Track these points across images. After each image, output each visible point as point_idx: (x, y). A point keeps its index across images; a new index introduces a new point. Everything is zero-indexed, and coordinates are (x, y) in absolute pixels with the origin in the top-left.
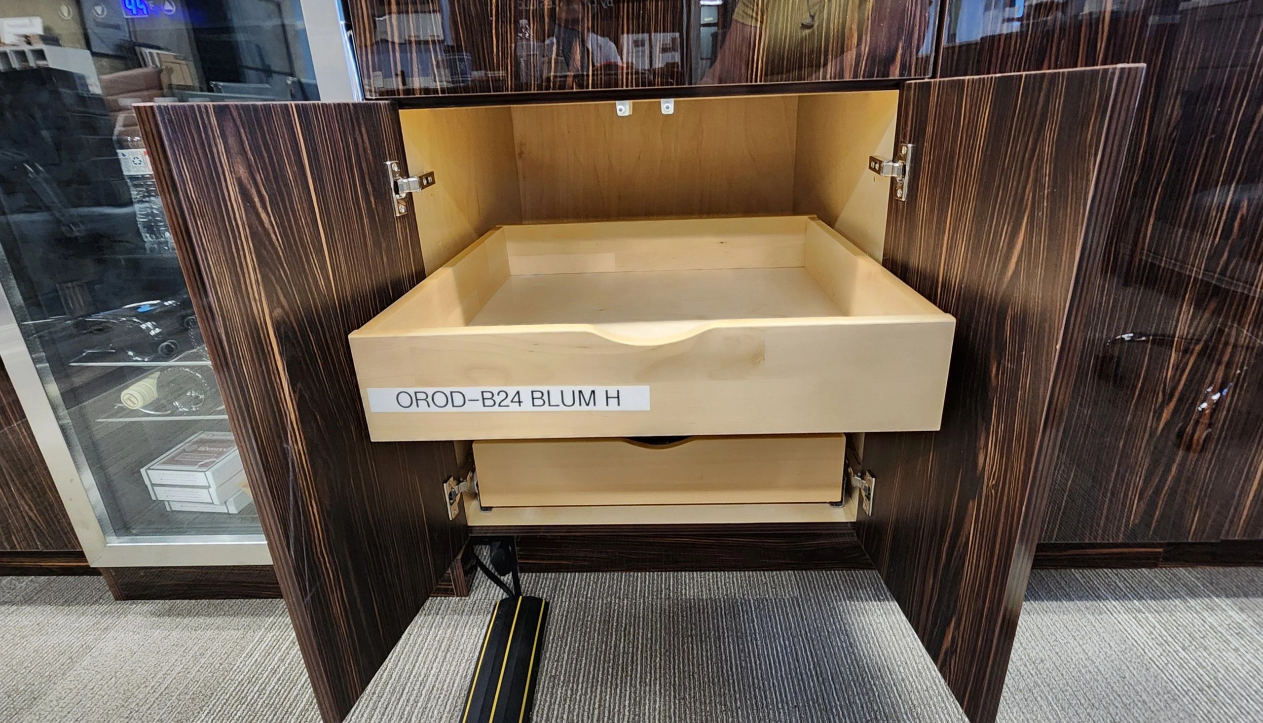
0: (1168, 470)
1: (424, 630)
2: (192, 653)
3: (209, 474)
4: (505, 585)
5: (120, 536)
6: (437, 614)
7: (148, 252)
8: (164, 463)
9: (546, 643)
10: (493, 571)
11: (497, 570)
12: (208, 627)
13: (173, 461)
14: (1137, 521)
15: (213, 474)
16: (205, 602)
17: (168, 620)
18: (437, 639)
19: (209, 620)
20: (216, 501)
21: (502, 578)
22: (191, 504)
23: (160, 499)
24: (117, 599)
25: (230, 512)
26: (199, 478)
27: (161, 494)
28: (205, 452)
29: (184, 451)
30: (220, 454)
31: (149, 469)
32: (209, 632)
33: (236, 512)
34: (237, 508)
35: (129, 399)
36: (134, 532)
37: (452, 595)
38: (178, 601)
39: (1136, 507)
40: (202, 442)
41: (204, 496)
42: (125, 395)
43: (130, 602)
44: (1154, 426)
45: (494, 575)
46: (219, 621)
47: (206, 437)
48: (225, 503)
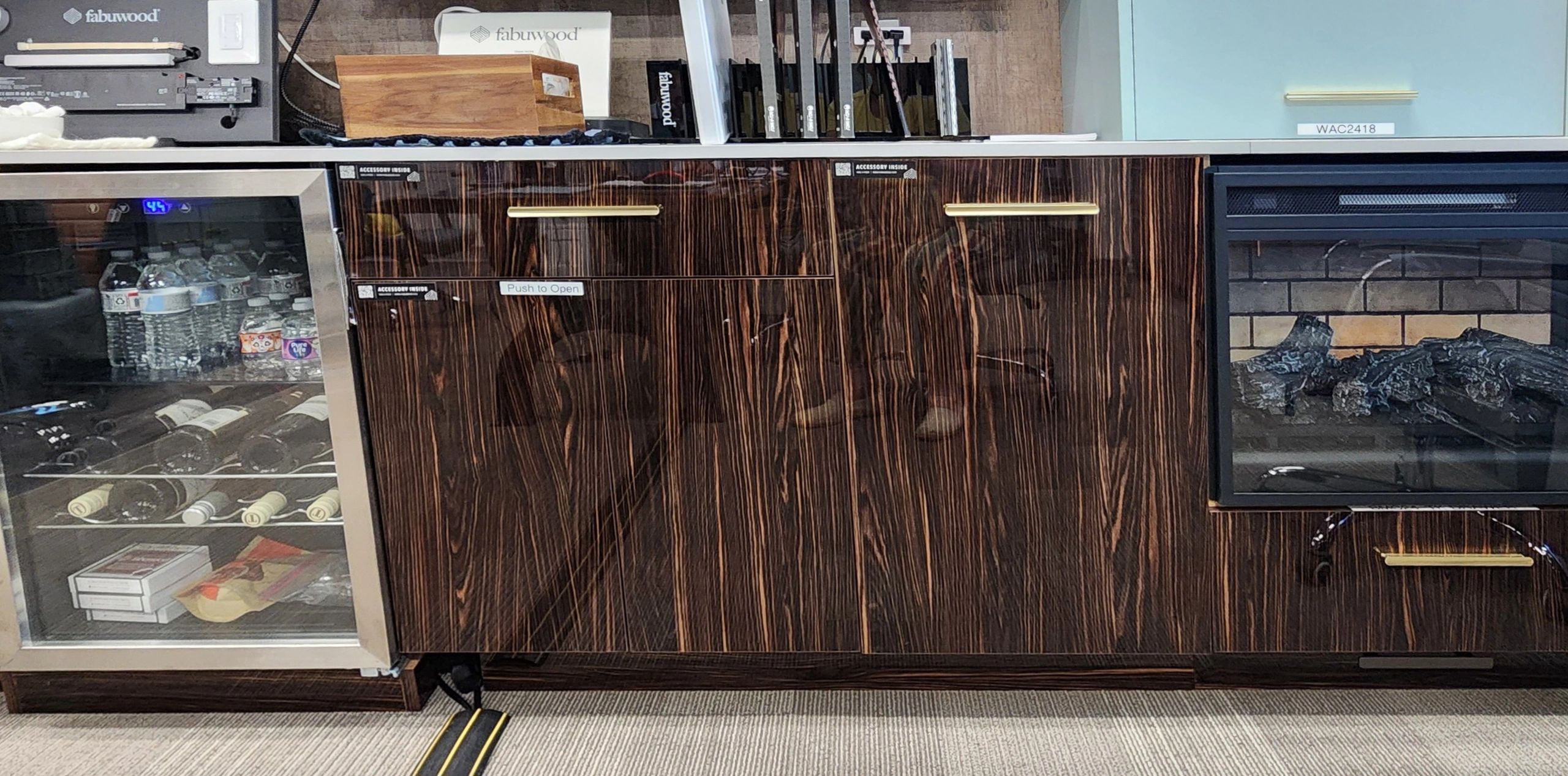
0: (1134, 583)
1: (365, 739)
2: (98, 759)
3: (145, 581)
4: (466, 702)
5: (36, 640)
6: (383, 726)
7: (114, 376)
8: (94, 572)
9: (499, 750)
10: (454, 689)
11: (458, 688)
12: (118, 737)
13: (103, 570)
14: (1121, 634)
15: (150, 581)
16: (115, 715)
17: (71, 730)
18: (378, 746)
19: (118, 731)
20: (148, 609)
21: (463, 695)
22: (116, 613)
23: (83, 606)
24: (11, 712)
25: (160, 622)
26: (133, 585)
27: (86, 602)
28: (140, 562)
29: (116, 561)
30: (156, 564)
31: (78, 576)
32: (119, 742)
33: (166, 622)
34: (168, 618)
35: (77, 508)
36: (49, 637)
37: (403, 709)
38: (83, 715)
39: (1116, 619)
40: (135, 554)
41: (135, 604)
42: (72, 505)
43: (27, 715)
44: (1107, 545)
45: (455, 692)
46: (131, 731)
47: (142, 549)
48: (156, 612)
